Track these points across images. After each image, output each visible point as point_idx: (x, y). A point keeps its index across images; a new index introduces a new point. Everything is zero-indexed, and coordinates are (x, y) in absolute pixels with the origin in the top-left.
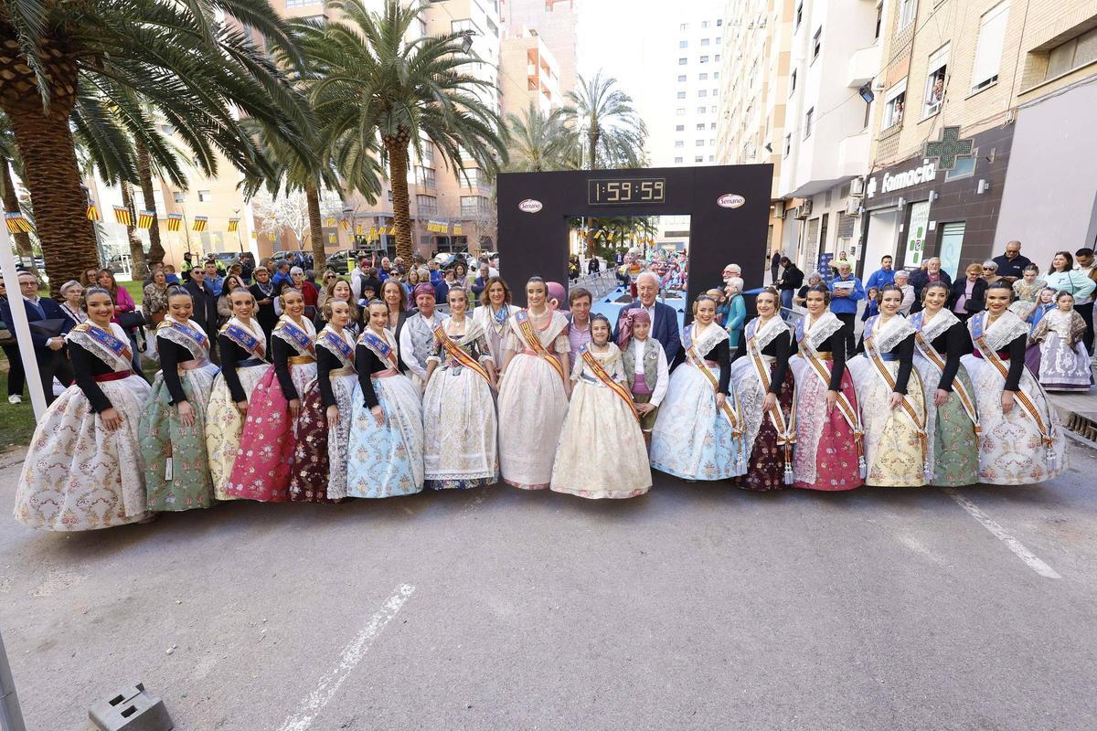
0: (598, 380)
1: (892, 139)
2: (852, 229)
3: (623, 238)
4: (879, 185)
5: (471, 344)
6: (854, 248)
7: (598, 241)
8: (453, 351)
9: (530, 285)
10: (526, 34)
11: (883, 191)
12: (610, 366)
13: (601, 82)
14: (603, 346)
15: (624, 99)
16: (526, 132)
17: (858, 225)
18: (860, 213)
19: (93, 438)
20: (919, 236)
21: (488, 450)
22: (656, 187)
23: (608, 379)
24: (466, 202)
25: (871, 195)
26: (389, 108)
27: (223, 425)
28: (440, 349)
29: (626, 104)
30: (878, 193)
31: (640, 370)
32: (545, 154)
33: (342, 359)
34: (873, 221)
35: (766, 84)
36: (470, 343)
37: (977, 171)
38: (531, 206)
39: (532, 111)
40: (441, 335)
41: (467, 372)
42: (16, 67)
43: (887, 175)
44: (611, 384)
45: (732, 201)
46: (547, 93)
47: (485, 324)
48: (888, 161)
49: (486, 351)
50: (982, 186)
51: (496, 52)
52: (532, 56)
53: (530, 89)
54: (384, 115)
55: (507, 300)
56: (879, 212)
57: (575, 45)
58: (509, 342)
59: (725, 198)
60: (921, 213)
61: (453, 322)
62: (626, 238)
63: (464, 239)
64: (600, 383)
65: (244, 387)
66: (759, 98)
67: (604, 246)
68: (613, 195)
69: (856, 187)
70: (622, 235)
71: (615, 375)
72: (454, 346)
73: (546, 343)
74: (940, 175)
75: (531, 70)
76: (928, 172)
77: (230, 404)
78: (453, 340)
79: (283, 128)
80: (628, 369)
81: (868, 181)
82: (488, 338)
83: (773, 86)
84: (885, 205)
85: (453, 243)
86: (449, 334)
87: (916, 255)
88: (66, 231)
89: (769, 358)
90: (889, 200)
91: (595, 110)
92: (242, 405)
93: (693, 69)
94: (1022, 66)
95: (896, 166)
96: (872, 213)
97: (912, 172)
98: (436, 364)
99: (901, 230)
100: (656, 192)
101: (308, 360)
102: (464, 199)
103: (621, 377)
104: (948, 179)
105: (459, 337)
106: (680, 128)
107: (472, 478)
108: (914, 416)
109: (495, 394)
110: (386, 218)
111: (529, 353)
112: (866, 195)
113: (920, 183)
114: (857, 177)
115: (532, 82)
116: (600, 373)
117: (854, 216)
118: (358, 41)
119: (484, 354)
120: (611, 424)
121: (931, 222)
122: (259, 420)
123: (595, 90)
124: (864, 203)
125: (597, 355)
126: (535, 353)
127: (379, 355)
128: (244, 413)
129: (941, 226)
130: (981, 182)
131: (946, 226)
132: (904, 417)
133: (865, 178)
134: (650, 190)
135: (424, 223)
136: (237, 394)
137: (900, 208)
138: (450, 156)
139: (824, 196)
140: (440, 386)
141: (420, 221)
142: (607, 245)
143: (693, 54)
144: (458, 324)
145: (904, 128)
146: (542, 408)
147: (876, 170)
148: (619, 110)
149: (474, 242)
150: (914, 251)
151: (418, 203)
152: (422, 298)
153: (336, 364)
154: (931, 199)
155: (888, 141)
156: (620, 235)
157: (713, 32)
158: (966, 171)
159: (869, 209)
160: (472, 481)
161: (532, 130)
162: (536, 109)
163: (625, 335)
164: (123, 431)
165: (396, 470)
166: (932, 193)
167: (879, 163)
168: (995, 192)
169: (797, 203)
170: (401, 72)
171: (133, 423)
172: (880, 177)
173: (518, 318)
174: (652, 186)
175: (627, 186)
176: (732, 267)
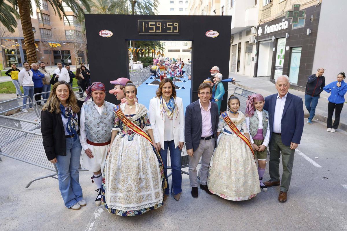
0: (233, 133)
1: (268, 10)
2: (252, 50)
3: (149, 53)
4: (263, 30)
6: (253, 58)
7: (138, 54)
8: (129, 124)
11: (265, 33)
14: (236, 114)
17: (254, 48)
18: (255, 42)
20: (281, 52)
22: (175, 26)
24: (68, 33)
25: (260, 35)
28: (119, 123)
30: (263, 33)
31: (261, 126)
34: (260, 46)
36: (139, 119)
37: (306, 25)
38: (106, 34)
40: (120, 115)
43: (266, 26)
44: (240, 135)
45: (213, 34)
48: (267, 20)
49: (148, 123)
56: (263, 42)
59: (210, 33)
60: (282, 43)
61: (128, 106)
62: (150, 53)
64: (235, 135)
67: (140, 56)
68: (152, 29)
69: (253, 31)
70: (149, 51)
71: (242, 129)
72: (129, 121)
74: (290, 26)
76: (284, 25)
78: (128, 118)
81: (258, 28)
84: (266, 39)
85: (63, 54)
86: (125, 114)
87: (281, 62)
90: (268, 37)
95: (270, 22)
96: (260, 43)
97: (277, 25)
98: (118, 132)
99: (274, 50)
100: (175, 28)
102: (67, 31)
104: (293, 28)
105: (132, 116)
107: (146, 207)
112: (258, 35)
113: (281, 30)
114: (253, 26)
116: (235, 129)
117: (253, 43)
119: (147, 126)
121: (287, 47)
124: (257, 38)
129: (291, 49)
130: (308, 30)
131: (293, 49)
133: (257, 27)
134: (172, 27)
135: (45, 43)
137: (273, 40)
138: (56, 6)
140: (121, 148)
141: (42, 42)
142: (142, 55)
144: (131, 107)
145: (273, 5)
147: (261, 23)
149: (74, 54)
150: (280, 60)
151: (41, 32)
152: (96, 93)
154: (286, 37)
155: (266, 11)
156: (147, 51)
158: (301, 25)
159: (259, 41)
166: (287, 34)
167: (262, 21)
168: (314, 34)
172: (263, 26)
174: (173, 25)
175: (159, 24)
176: (215, 68)
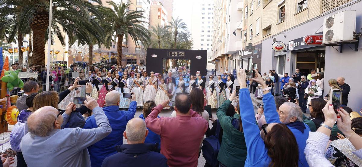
5: (140, 83)
9: (152, 73)
10: (159, 4)
12: (164, 87)
13: (178, 20)
14: (163, 84)
15: (184, 24)
16: (156, 31)
17: (241, 63)
18: (241, 60)
19: (75, 95)
20: (251, 66)
21: (142, 101)
23: (163, 89)
24: (137, 49)
26: (119, 27)
27: (95, 94)
28: (134, 83)
29: (185, 26)
30: (244, 55)
31: (170, 88)
32: (162, 38)
33: (117, 84)
35: (222, 24)
37: (257, 53)
38: (154, 56)
39: (159, 26)
40: (135, 81)
41: (139, 88)
42: (38, 21)
45: (199, 57)
46: (164, 20)
47: (143, 79)
48: (245, 48)
49: (143, 84)
50: (258, 56)
51: (149, 8)
52: (160, 10)
53: (159, 18)
54: (118, 29)
55: (147, 76)
57: (172, 7)
58: (146, 83)
59: (197, 57)
60: (251, 61)
63: (136, 60)
64: (162, 90)
65: (99, 88)
66: (221, 27)
68: (173, 55)
69: (240, 53)
72: (137, 83)
73: (153, 82)
75: (159, 14)
77: (97, 91)
79: (96, 35)
80: (168, 88)
81: (242, 52)
82: (143, 82)
83: (223, 25)
85: (132, 61)
88: (40, 56)
89: (192, 87)
90: (246, 57)
91: (176, 27)
92: (99, 91)
93: (207, 16)
94: (262, 32)
96: (243, 60)
98: (133, 86)
99: (248, 64)
100: (183, 55)
101: (111, 84)
103: (166, 89)
104: (254, 54)
105: (138, 81)
106: (203, 31)
108: (214, 96)
109: (144, 92)
110: (111, 53)
111: (150, 85)
112: (242, 55)
114: (240, 51)
115: (159, 17)
118: (113, 11)
120: (163, 97)
121: (252, 63)
122: (102, 94)
123: (176, 22)
124: (241, 57)
125: (162, 85)
126: (151, 84)
127: (124, 84)
128: (99, 93)
129: (254, 64)
132: (212, 97)
134: (181, 54)
136: (98, 89)
137: (248, 59)
139: (235, 54)
140: (134, 90)
143: (206, 11)
144: (138, 79)
145: (247, 41)
146: (152, 94)
148: (183, 27)
149: (139, 61)
152: (132, 75)
153: (116, 85)
154: (252, 58)
157: (211, 7)
160: (139, 106)
161: (158, 31)
162: (160, 26)
163: (167, 82)
164: (79, 94)
165: (126, 103)
166: (251, 56)
168: (260, 58)
169: (230, 56)
170: (124, 20)
171: (80, 93)
172: (244, 51)
173: (148, 78)
174: (182, 53)
175: (176, 53)
176: (198, 72)
